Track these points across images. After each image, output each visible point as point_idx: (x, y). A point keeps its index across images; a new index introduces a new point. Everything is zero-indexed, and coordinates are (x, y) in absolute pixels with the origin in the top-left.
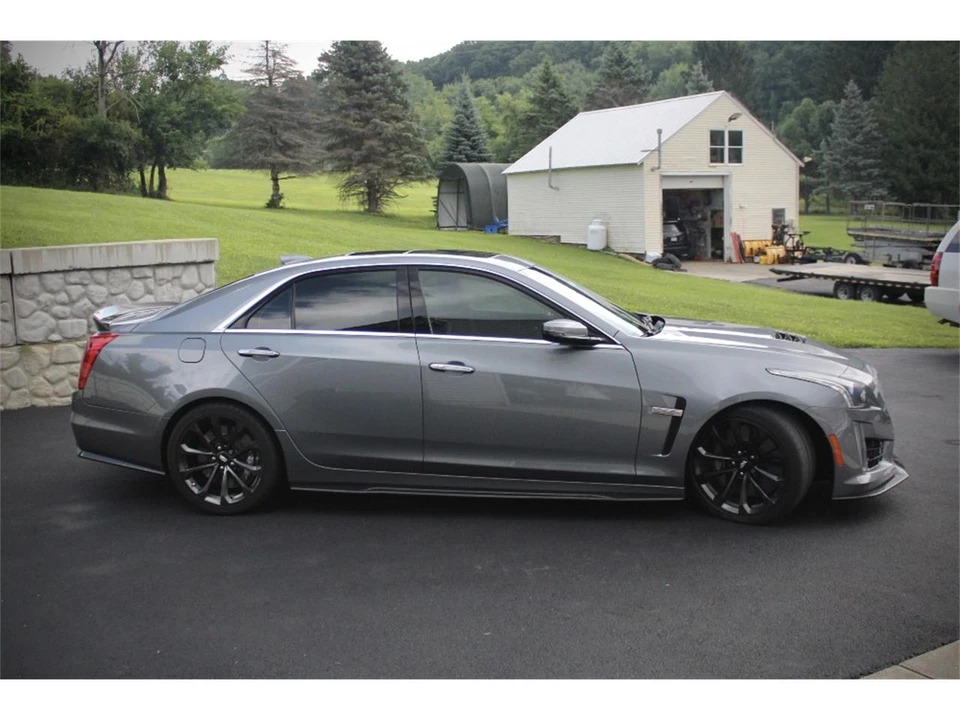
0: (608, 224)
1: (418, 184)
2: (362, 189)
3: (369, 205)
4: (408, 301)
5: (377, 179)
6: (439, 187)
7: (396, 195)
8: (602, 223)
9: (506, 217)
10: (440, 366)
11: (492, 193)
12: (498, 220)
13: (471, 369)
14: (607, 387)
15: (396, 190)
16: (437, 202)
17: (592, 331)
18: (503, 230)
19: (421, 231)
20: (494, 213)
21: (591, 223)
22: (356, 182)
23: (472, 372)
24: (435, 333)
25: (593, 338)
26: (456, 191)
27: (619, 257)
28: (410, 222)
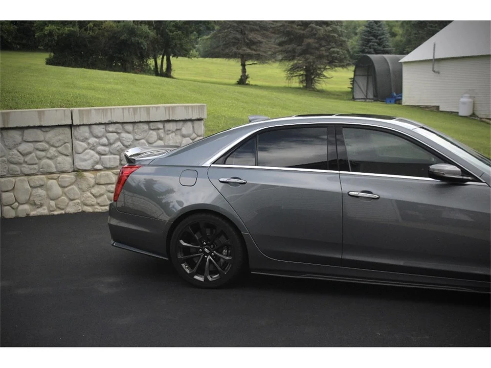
0: (474, 97)
1: (340, 69)
2: (302, 72)
3: (307, 83)
4: (335, 147)
5: (312, 66)
6: (355, 71)
7: (324, 76)
8: (470, 97)
9: (401, 92)
10: (356, 193)
11: (392, 75)
12: (395, 95)
13: (377, 196)
14: (472, 212)
15: (325, 73)
16: (353, 81)
17: (464, 172)
18: (398, 101)
19: (342, 101)
20: (393, 90)
21: (462, 97)
22: (298, 68)
23: (378, 198)
24: (352, 171)
25: (465, 178)
26: (366, 74)
27: (483, 121)
28: (334, 95)
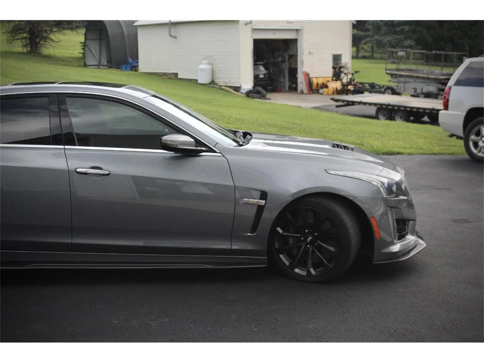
0: (213, 64)
1: (69, 32)
2: (25, 35)
3: (31, 48)
4: (58, 120)
5: (37, 28)
6: (86, 35)
7: (51, 40)
8: (209, 64)
9: (137, 58)
10: (84, 170)
11: (126, 39)
12: (130, 60)
13: (107, 172)
14: (212, 184)
15: (52, 36)
16: (84, 46)
17: (198, 143)
18: (135, 68)
19: (73, 68)
20: (128, 56)
21: (200, 64)
22: (20, 29)
23: (108, 174)
24: (79, 146)
25: (199, 148)
26: (98, 38)
27: (222, 89)
28: (63, 61)
